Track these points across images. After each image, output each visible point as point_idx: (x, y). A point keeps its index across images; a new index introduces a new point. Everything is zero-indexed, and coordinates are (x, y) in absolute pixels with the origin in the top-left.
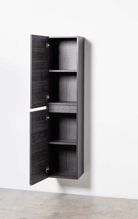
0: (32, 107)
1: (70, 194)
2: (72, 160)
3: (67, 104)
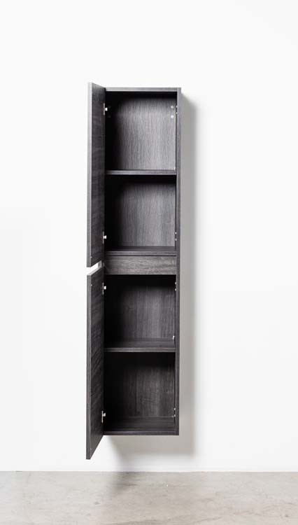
0: (90, 263)
2: (148, 389)
3: (151, 253)
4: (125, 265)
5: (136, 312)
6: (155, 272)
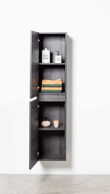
0: (32, 97)
1: (53, 175)
2: (55, 144)
3: (56, 93)
4: (46, 98)
5: (50, 115)
6: (57, 100)
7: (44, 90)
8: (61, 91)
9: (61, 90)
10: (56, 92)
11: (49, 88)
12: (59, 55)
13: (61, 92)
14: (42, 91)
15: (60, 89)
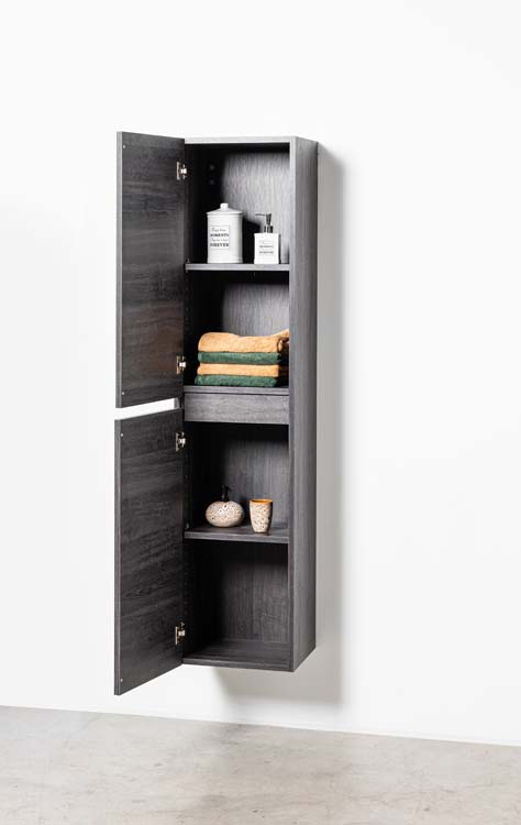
2: (271, 600)
3: (252, 390)
4: (214, 408)
5: (252, 479)
6: (258, 419)
7: (206, 375)
8: (274, 381)
9: (277, 375)
10: (254, 384)
11: (226, 366)
12: (272, 232)
13: (276, 386)
14: (200, 379)
15: (272, 371)
